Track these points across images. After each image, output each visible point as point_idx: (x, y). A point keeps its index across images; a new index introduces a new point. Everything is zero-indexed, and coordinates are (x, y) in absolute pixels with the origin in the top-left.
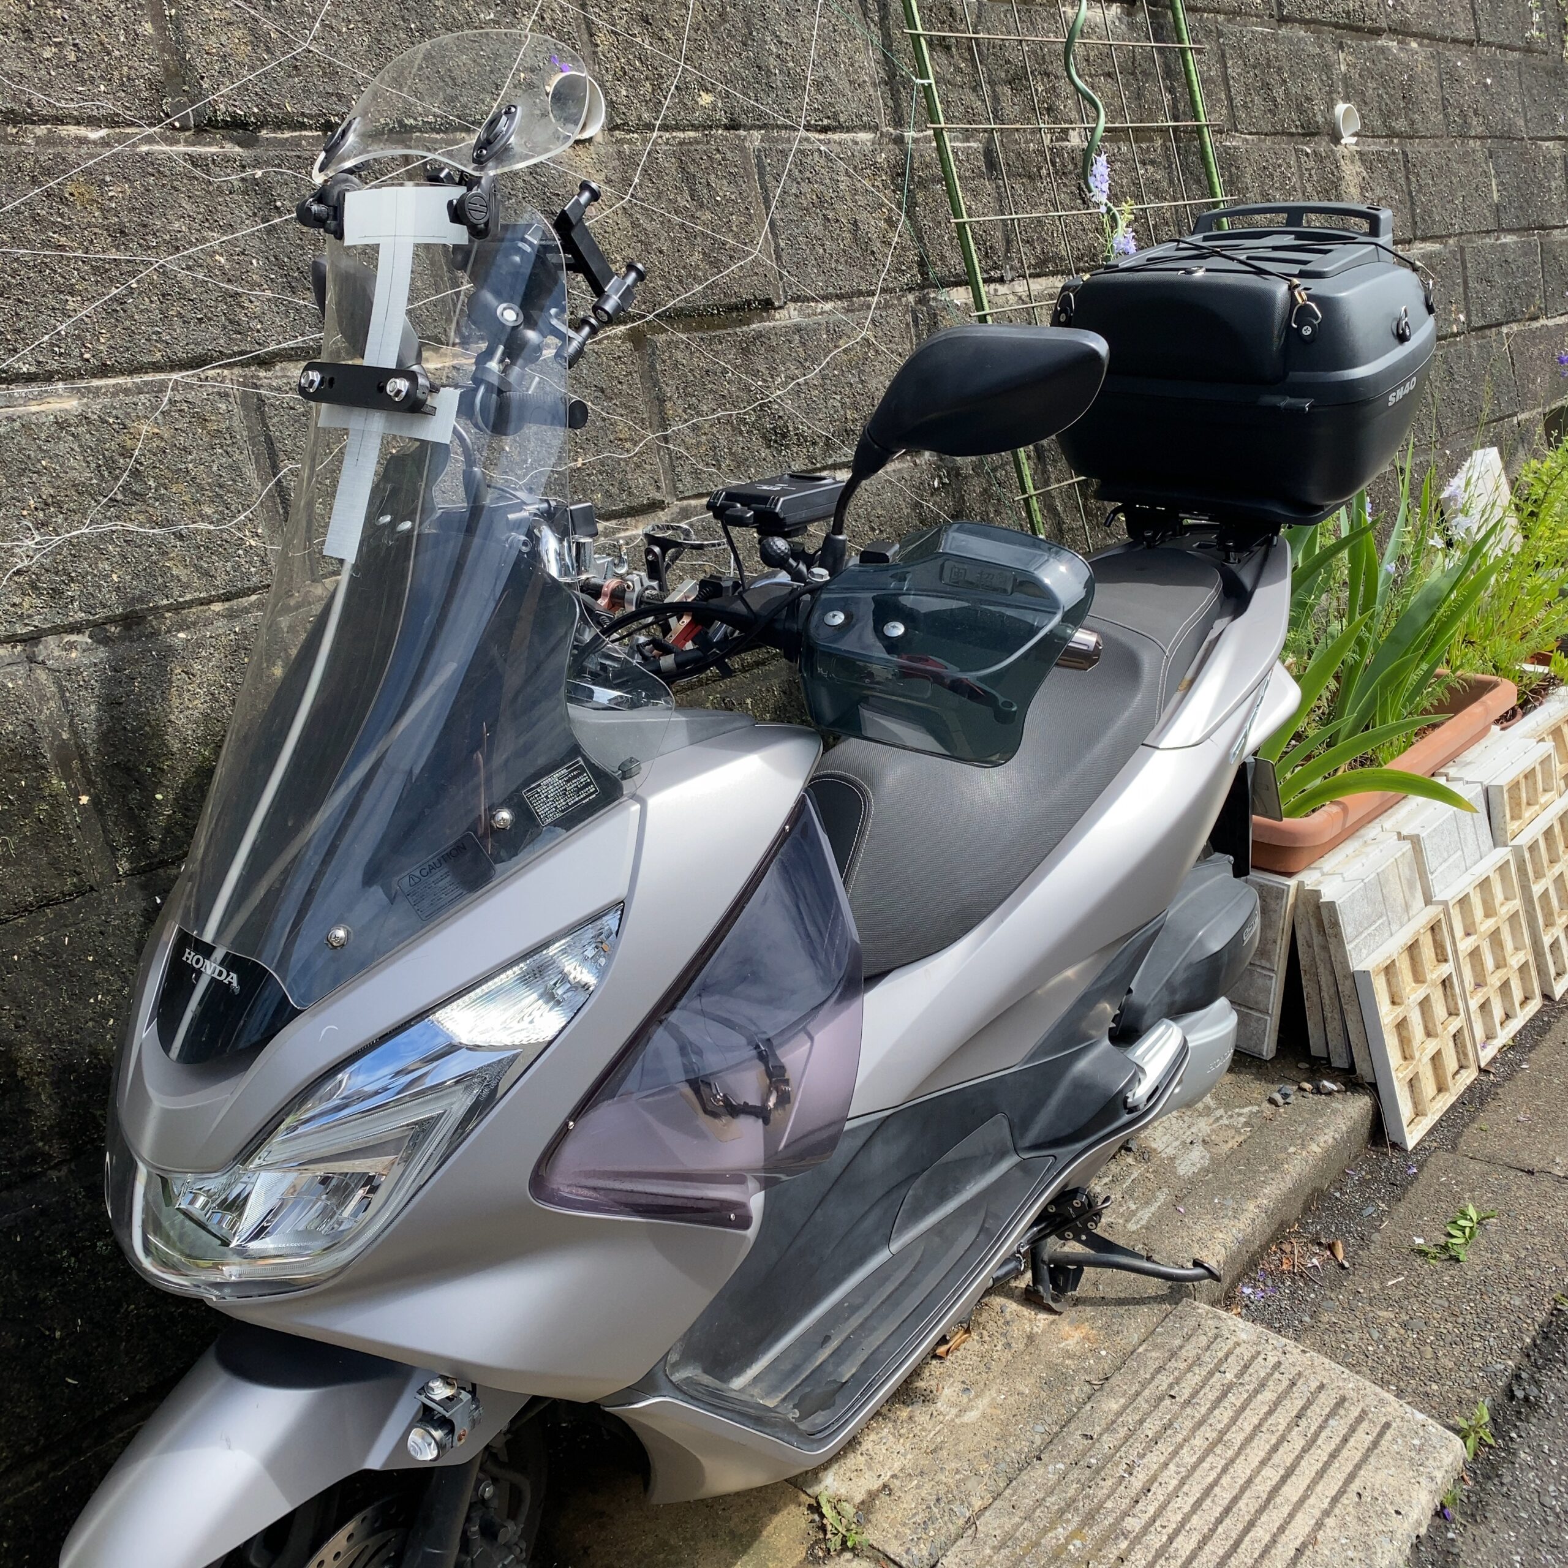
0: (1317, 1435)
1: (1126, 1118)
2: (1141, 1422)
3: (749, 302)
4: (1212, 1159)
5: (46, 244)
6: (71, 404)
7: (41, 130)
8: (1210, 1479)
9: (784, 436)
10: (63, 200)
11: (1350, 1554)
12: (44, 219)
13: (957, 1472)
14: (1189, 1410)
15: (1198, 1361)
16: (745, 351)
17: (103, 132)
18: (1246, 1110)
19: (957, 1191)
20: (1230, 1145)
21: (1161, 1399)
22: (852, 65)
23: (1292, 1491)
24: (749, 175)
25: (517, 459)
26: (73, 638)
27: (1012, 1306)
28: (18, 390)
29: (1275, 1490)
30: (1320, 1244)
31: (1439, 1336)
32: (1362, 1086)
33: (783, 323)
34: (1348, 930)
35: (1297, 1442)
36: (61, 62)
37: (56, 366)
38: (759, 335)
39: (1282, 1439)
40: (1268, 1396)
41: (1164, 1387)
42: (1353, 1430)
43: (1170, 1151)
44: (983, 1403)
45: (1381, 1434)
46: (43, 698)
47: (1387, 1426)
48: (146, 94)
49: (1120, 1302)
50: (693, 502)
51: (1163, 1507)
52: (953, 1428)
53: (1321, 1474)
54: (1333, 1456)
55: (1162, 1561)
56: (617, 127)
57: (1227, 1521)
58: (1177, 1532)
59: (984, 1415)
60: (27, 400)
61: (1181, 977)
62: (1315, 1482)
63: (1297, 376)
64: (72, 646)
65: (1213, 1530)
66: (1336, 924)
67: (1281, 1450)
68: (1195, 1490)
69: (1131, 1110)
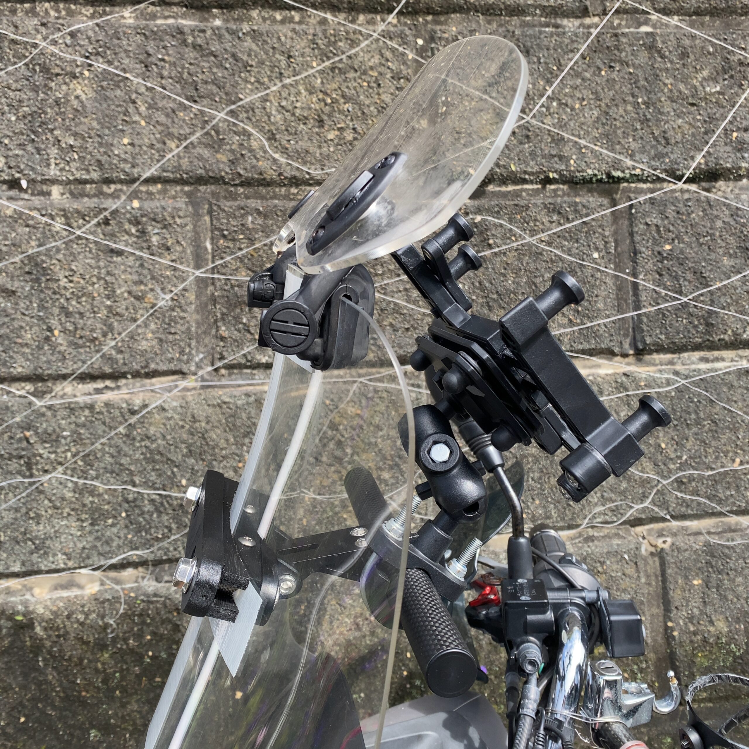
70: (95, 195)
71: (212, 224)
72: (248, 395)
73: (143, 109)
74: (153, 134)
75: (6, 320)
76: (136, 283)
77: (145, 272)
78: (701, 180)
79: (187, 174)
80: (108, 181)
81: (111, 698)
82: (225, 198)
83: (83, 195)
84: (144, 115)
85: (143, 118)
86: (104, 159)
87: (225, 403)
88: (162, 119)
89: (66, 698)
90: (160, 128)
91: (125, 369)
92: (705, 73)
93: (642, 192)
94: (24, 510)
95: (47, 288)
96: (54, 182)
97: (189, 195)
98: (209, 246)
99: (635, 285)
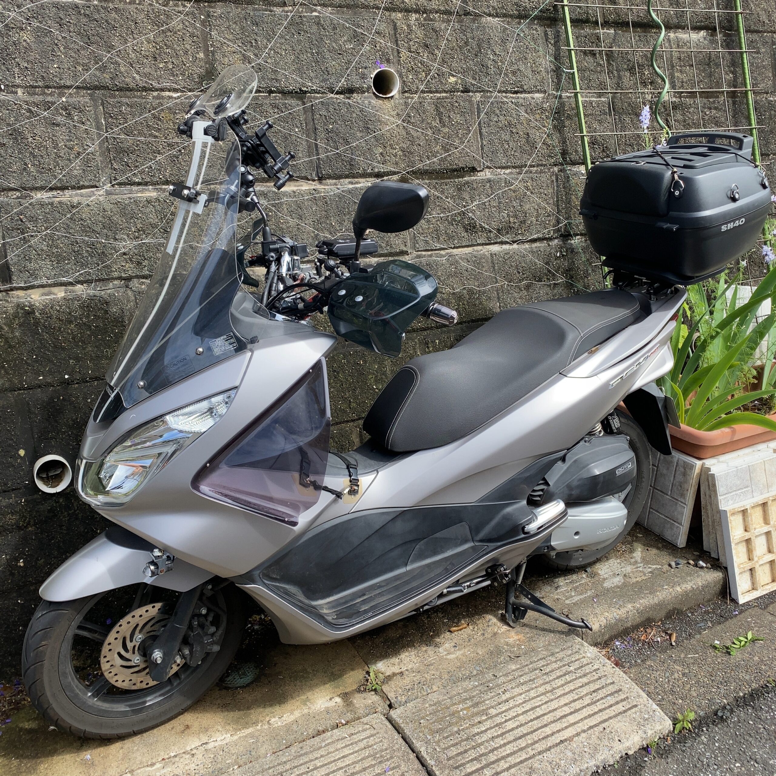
0: (598, 700)
1: (523, 536)
2: (521, 676)
3: (463, 168)
4: (624, 583)
5: (151, 135)
6: (154, 194)
7: (155, 94)
8: (537, 704)
9: (474, 227)
10: (159, 120)
11: (586, 749)
12: (151, 126)
13: (433, 675)
14: (545, 677)
15: (561, 660)
16: (459, 189)
17: (179, 94)
18: (655, 566)
19: (443, 552)
20: (637, 579)
21: (536, 670)
22: (534, 63)
23: (572, 719)
24: (472, 113)
25: (338, 229)
26: (144, 280)
27: (494, 620)
28: (135, 188)
29: (565, 716)
30: (666, 633)
31: (698, 682)
32: (720, 567)
33: (481, 178)
34: (721, 489)
35: (587, 700)
36: (166, 69)
37: (149, 180)
38: (467, 183)
39: (581, 698)
40: (585, 680)
41: (541, 665)
42: (617, 703)
43: (606, 576)
44: (459, 653)
45: (630, 709)
46: (128, 301)
47: (636, 706)
48: (197, 80)
49: (543, 630)
50: (424, 253)
51: (510, 709)
52: (441, 659)
53: (590, 716)
54: (600, 711)
55: (497, 728)
56: (406, 92)
57: (535, 722)
58: (510, 719)
59: (457, 658)
60: (137, 192)
61: (575, 483)
62: (586, 718)
63: (673, 214)
64: (143, 283)
65: (526, 723)
66: (714, 485)
67: (577, 702)
68: (528, 706)
69: (525, 533)
70: (41, 94)
71: (104, 111)
72: (130, 198)
73: (62, 48)
74: (69, 62)
75: (2, 159)
76: (68, 141)
77: (72, 135)
78: (345, 93)
79: (89, 84)
80: (48, 87)
81: (77, 346)
82: (109, 97)
83: (35, 94)
84: (63, 52)
85: (63, 54)
86: (45, 75)
87: (119, 202)
89: (55, 347)
91: (68, 185)
92: (345, 38)
93: (317, 98)
94: (22, 256)
95: (21, 142)
96: (18, 86)
97: (91, 95)
98: (104, 122)
99: (316, 145)
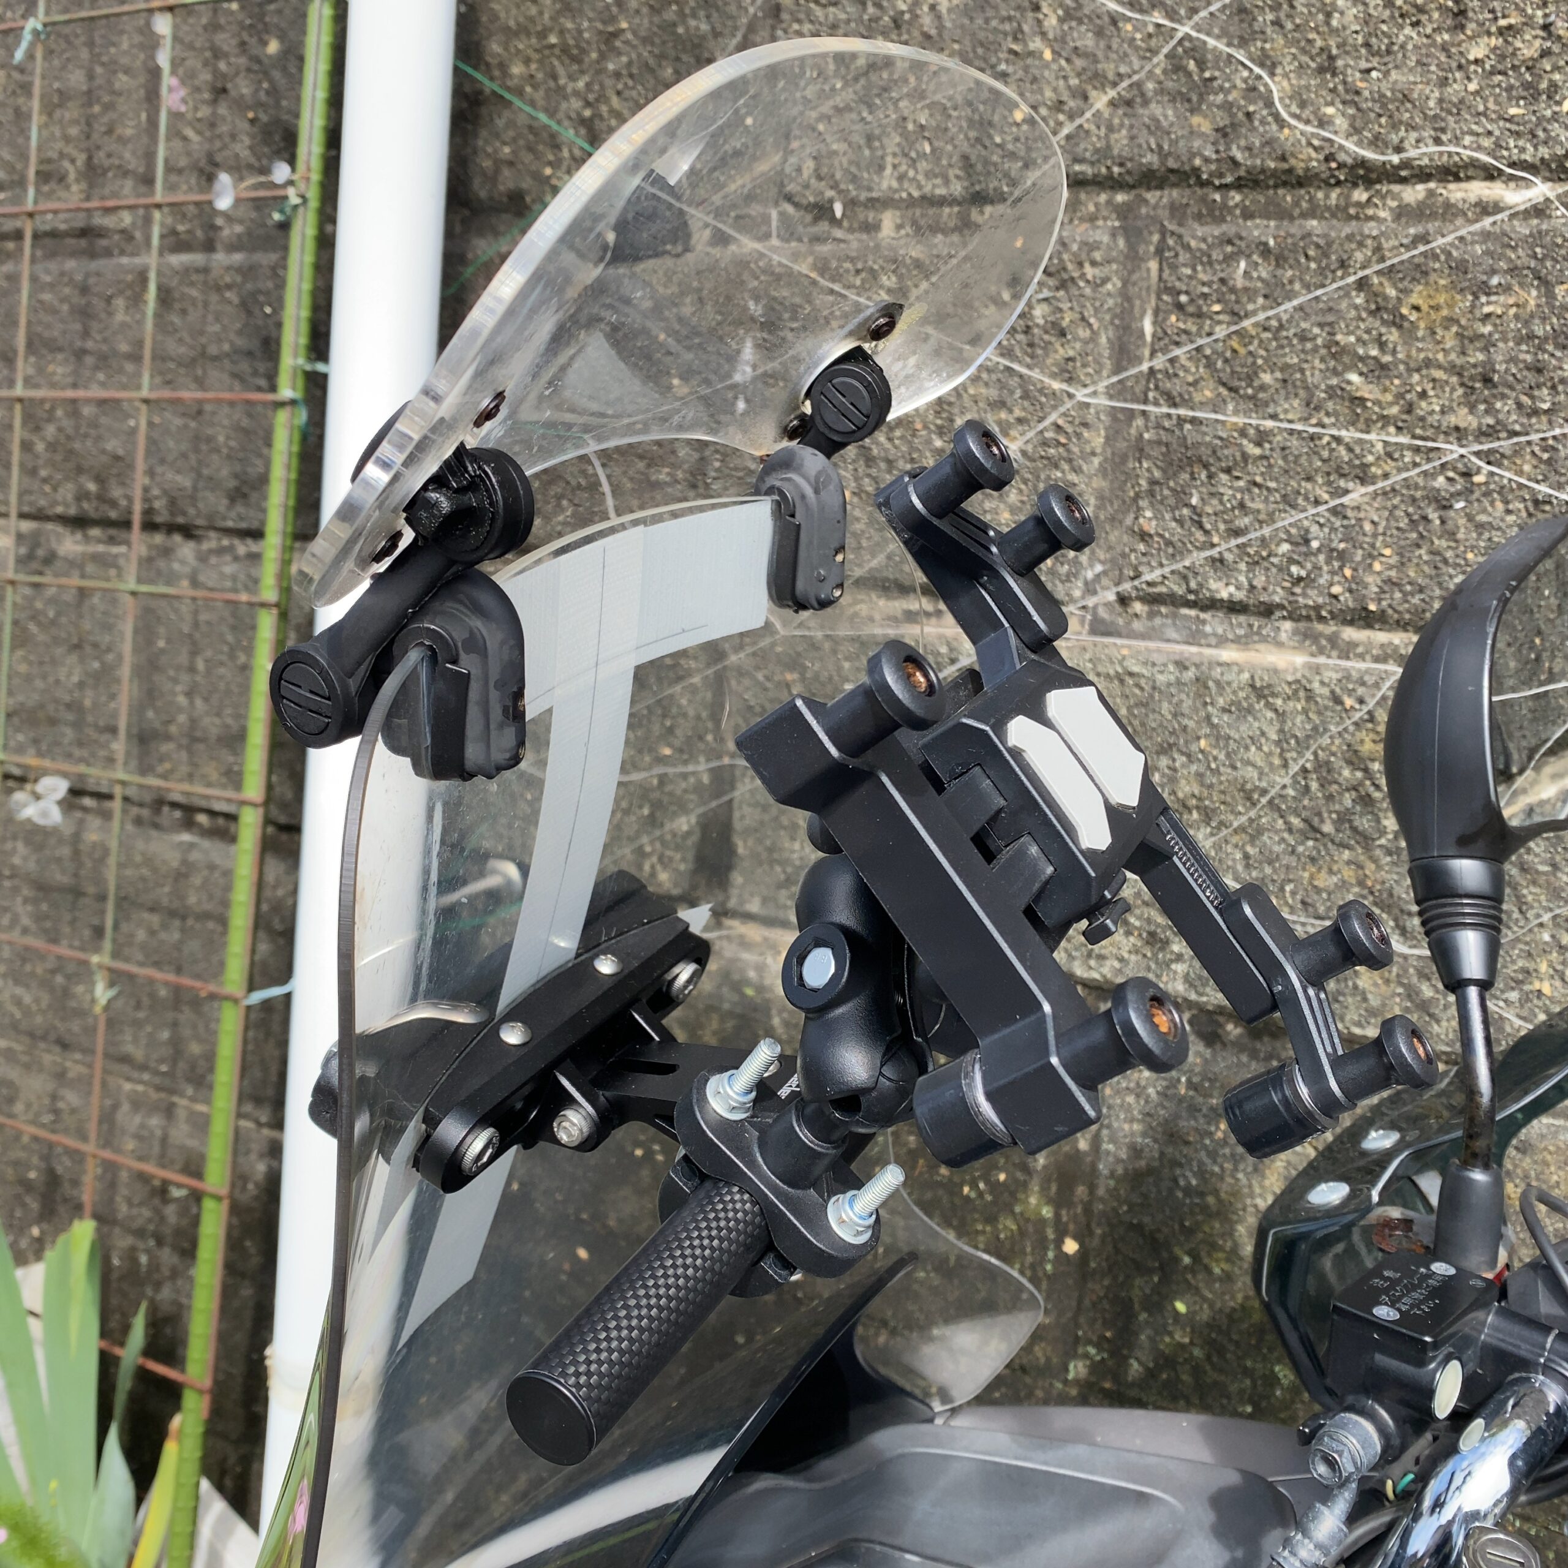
10: (1398, 322)
12: (1344, 350)
17: (1537, 191)
28: (1214, 623)
36: (1502, 63)
37: (1282, 596)
71: (1160, 278)
74: (1065, 78)
79: (1121, 165)
82: (1199, 217)
84: (1051, 36)
85: (1050, 43)
87: (1131, 674)
88: (1088, 41)
90: (1079, 63)
98: (1148, 327)
